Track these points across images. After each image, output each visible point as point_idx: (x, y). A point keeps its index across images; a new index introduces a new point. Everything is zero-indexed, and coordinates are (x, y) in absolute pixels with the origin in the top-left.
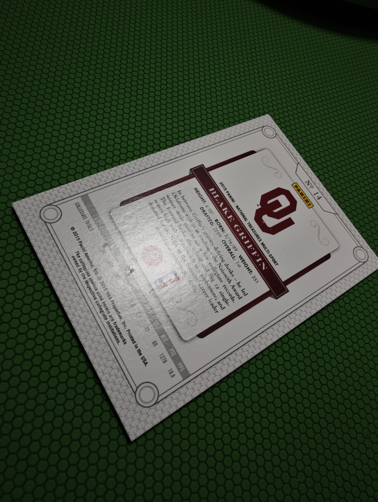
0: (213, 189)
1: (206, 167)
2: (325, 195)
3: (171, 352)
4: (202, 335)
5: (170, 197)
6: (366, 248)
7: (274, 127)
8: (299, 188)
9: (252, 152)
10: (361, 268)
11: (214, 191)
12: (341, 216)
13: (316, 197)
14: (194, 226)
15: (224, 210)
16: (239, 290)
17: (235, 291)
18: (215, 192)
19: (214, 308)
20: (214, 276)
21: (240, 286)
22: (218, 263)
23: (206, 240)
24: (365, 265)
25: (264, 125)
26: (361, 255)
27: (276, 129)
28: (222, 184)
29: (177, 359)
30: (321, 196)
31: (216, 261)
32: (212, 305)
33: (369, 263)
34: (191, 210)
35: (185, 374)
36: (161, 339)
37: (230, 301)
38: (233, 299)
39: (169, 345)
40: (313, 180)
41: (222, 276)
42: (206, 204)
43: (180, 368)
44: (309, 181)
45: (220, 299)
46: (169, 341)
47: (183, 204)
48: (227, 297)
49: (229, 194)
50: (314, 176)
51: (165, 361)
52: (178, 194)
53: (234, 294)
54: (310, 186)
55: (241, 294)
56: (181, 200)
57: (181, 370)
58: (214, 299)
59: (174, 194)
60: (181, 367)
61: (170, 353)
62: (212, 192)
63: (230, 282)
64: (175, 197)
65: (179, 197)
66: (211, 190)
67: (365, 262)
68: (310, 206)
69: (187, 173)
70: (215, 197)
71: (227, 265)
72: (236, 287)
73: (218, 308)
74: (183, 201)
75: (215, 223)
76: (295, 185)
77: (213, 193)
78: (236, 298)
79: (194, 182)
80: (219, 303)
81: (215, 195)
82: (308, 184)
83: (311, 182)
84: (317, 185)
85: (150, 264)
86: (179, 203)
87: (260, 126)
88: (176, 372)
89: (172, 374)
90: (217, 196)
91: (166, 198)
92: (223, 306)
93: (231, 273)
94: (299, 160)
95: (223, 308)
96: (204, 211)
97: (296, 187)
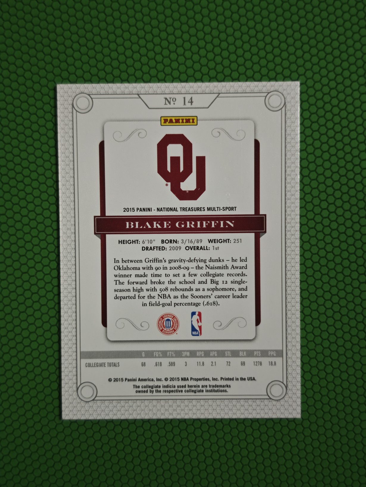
0: (128, 223)
1: (99, 215)
2: (191, 91)
3: (256, 355)
4: (258, 321)
5: (117, 274)
6: (272, 89)
7: (78, 91)
8: (169, 119)
9: (102, 146)
10: (288, 113)
11: (130, 224)
12: (224, 90)
13: (188, 105)
14: (157, 269)
15: (155, 227)
16: (238, 264)
17: (237, 268)
18: (132, 223)
19: (242, 297)
20: (214, 279)
21: (235, 261)
22: (205, 267)
23: (176, 265)
24: (288, 105)
25: (71, 102)
26: (275, 101)
27: (82, 90)
28: (126, 210)
29: (265, 353)
30: (190, 96)
31: (202, 268)
32: (238, 297)
33: (288, 99)
34: (141, 261)
35: (279, 353)
36: (242, 357)
37: (244, 278)
38: (243, 275)
39: (250, 354)
40: (167, 91)
41: (218, 271)
42: (141, 241)
43: (273, 355)
44: (166, 99)
45: (236, 286)
46: (247, 351)
47: (131, 265)
48: (238, 279)
49: (141, 210)
50: (162, 87)
51: (261, 363)
52: (118, 264)
53: (239, 271)
54: (172, 102)
55: (243, 264)
56: (125, 265)
57: (275, 355)
58: (234, 292)
59: (116, 268)
60: (272, 353)
61: (257, 356)
62: (130, 226)
63: (226, 267)
64: (120, 269)
65: (121, 264)
66: (128, 227)
67: (285, 103)
68: (195, 121)
69: (98, 241)
70: (137, 227)
71: (211, 260)
72: (235, 264)
73: (244, 293)
74: (127, 264)
75: (164, 245)
76: (163, 121)
77: (132, 227)
78: (244, 271)
79: (112, 239)
80: (240, 290)
81: (135, 225)
82: (170, 103)
83: (168, 96)
84: (175, 91)
85: (175, 331)
86: (127, 268)
87: (70, 110)
88: (273, 360)
89: (273, 363)
90: (137, 223)
91: (117, 278)
92: (245, 287)
93: (220, 261)
94: (135, 91)
95: (246, 289)
96: (147, 248)
97: (166, 121)
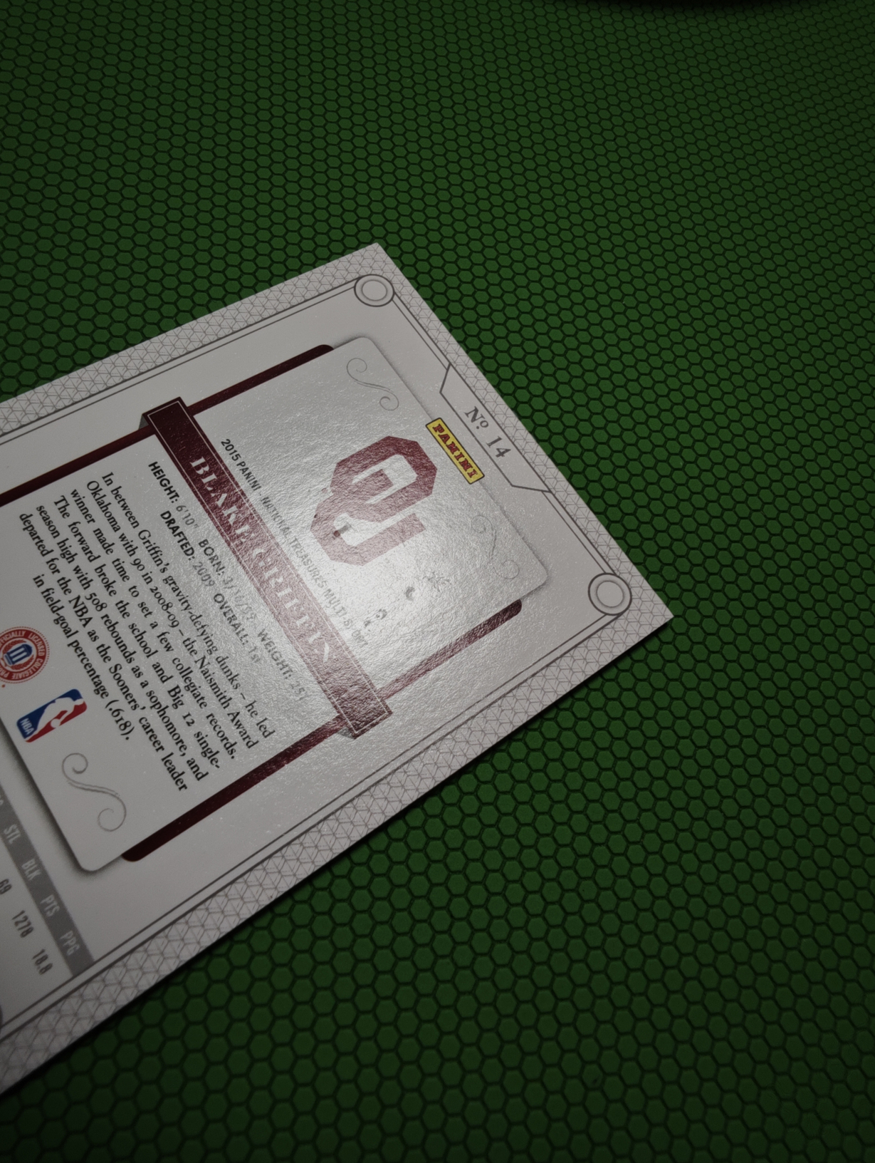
0: (202, 460)
1: (188, 404)
2: (520, 443)
3: (47, 905)
4: (136, 853)
5: (81, 494)
6: (625, 576)
7: (389, 276)
8: (446, 432)
9: (323, 350)
10: (608, 631)
11: (203, 465)
12: (560, 496)
13: (493, 451)
14: (137, 564)
15: (226, 513)
16: (249, 722)
17: (238, 725)
18: (207, 469)
19: (177, 778)
20: (183, 691)
21: (253, 713)
22: (200, 655)
23: (169, 596)
24: (621, 621)
25: (363, 273)
26: (611, 594)
27: (395, 280)
28: (228, 444)
29: (61, 923)
30: (508, 445)
31: (192, 651)
32: (171, 770)
33: (630, 615)
34: (135, 524)
35: (80, 960)
36: (22, 872)
37: (223, 757)
38: (230, 749)
39: (41, 887)
40: (490, 406)
41: (205, 690)
42: (181, 501)
43: (68, 947)
44: (476, 410)
45: (194, 751)
46: (44, 876)
47: (116, 510)
48: (215, 744)
49: (244, 471)
50: (492, 395)
51: (28, 932)
52: (103, 485)
53: (233, 734)
54: (477, 423)
55: (255, 735)
56: (110, 498)
57: (70, 952)
58: (177, 753)
59: (93, 486)
60: (71, 942)
61: (42, 909)
62: (198, 467)
63: (225, 702)
64: (95, 494)
65: (106, 490)
66: (194, 464)
67: (619, 615)
68: (475, 477)
69: (134, 426)
70: (205, 480)
71: (221, 661)
72: (245, 717)
73: (189, 778)
74: (114, 502)
75: (199, 551)
76: (436, 424)
77: (201, 472)
78: (241, 747)
79: (152, 448)
80: (190, 763)
81: (206, 474)
82: (474, 419)
83: (482, 411)
84: (500, 418)
85: (10, 678)
86: (104, 507)
87: (349, 278)
88: (55, 956)
89: (44, 964)
90: (213, 477)
91: (70, 499)
92: (202, 770)
93: (232, 680)
94: (452, 357)
95: (200, 776)
96: (171, 522)
97: (439, 429)
